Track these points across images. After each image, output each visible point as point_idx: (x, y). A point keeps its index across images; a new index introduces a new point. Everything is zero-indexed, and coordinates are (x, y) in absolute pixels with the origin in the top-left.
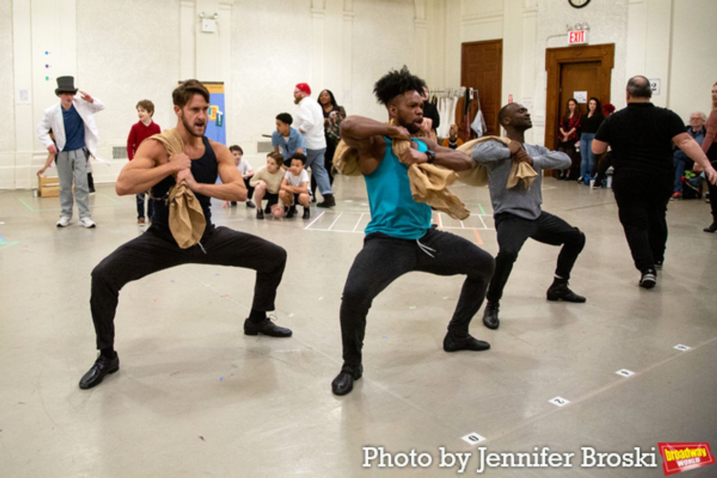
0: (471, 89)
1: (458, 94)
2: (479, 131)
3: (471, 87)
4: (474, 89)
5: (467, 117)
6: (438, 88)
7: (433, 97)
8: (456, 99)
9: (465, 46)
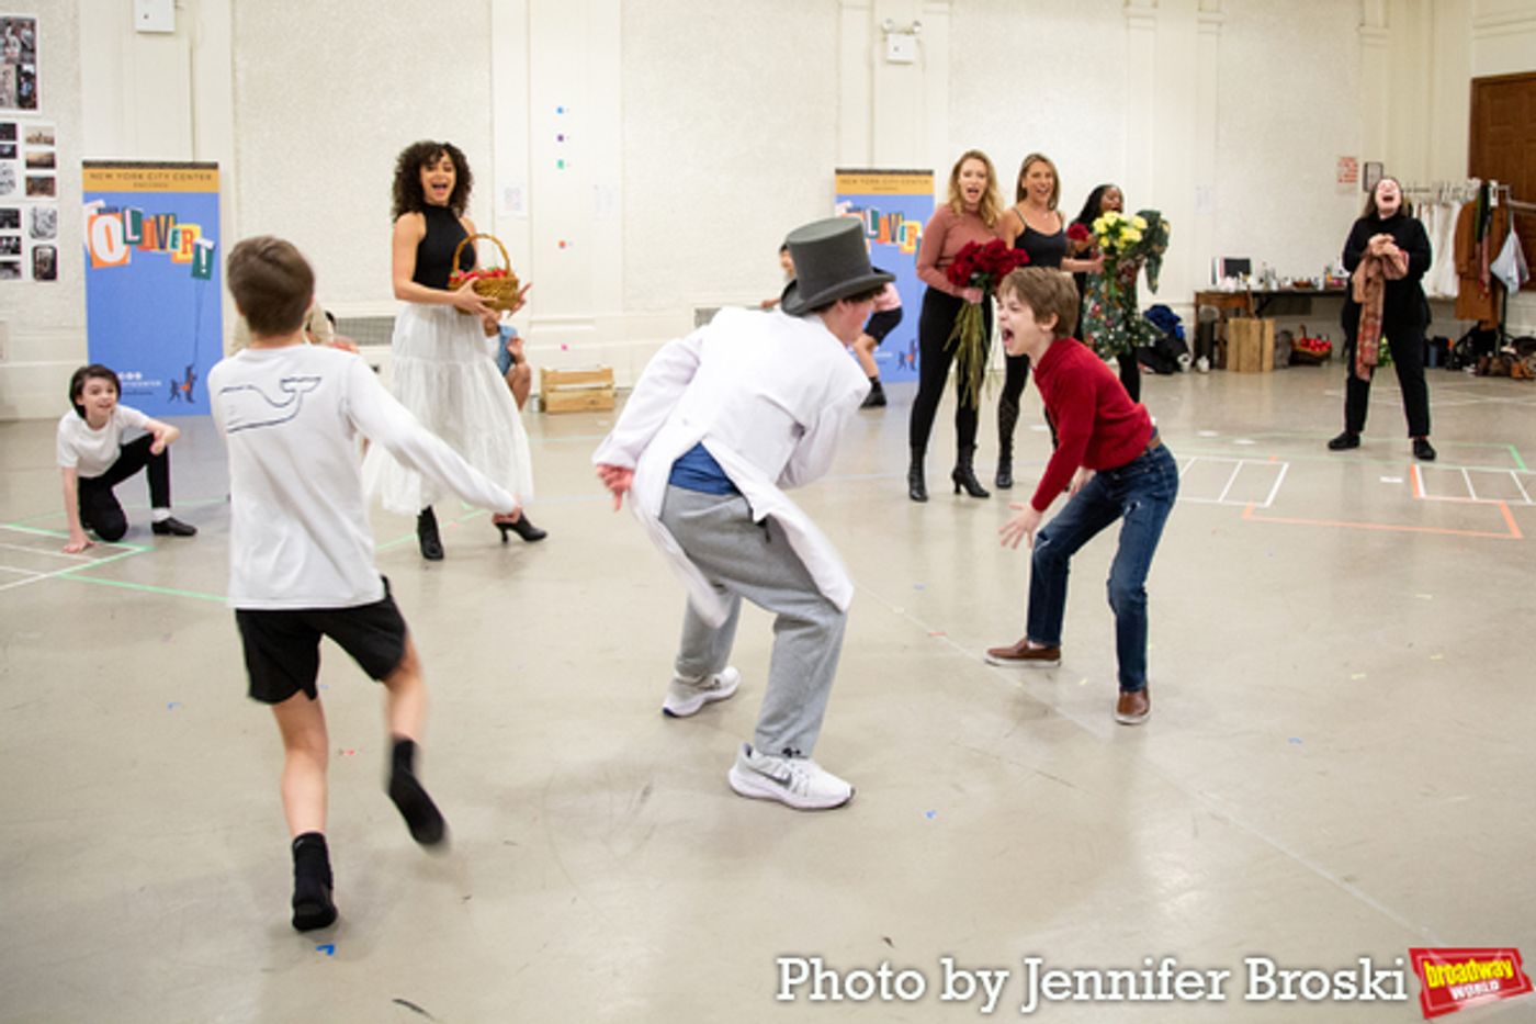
0: (1494, 184)
1: (1462, 194)
2: (1510, 280)
3: (1494, 178)
4: (1500, 183)
5: (1482, 251)
6: (1415, 184)
8: (1457, 208)
9: (1480, 85)
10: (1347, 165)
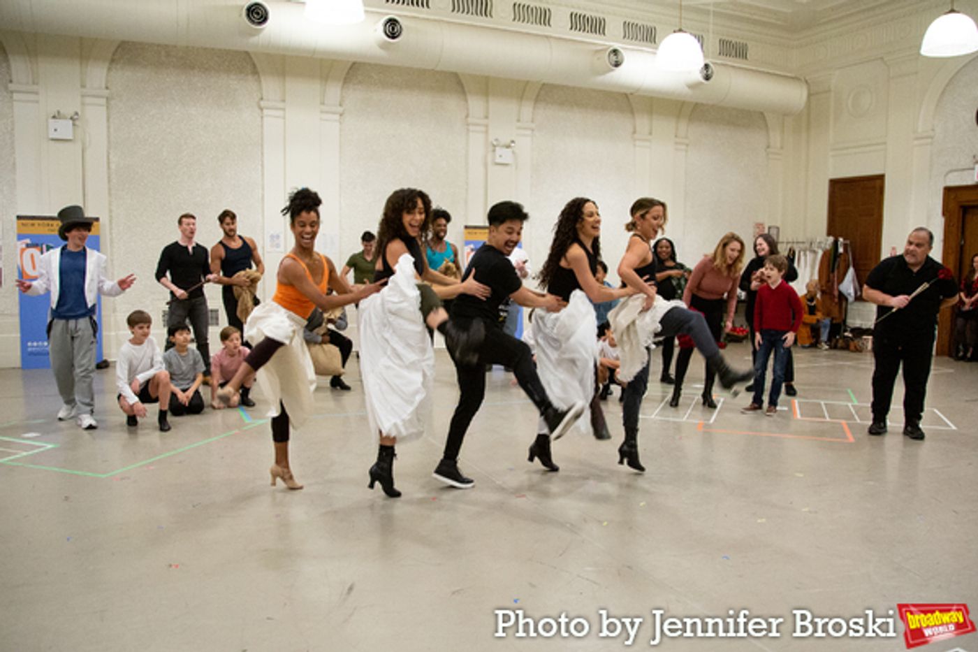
0: (841, 240)
1: (823, 245)
2: (849, 294)
3: (841, 236)
4: (844, 239)
5: (834, 277)
6: (797, 239)
7: (790, 250)
8: (820, 253)
9: (835, 184)
10: (758, 228)
